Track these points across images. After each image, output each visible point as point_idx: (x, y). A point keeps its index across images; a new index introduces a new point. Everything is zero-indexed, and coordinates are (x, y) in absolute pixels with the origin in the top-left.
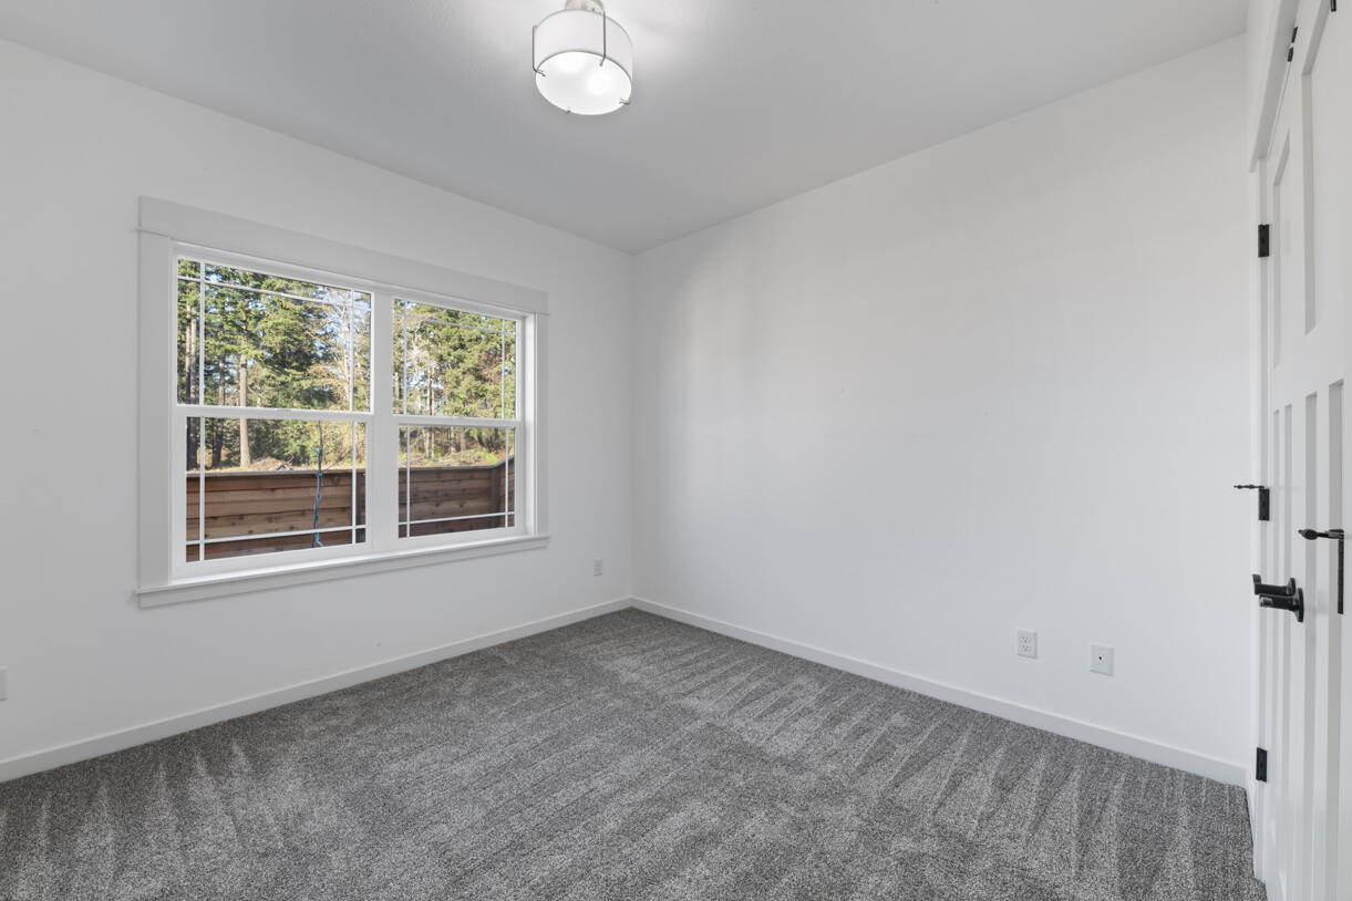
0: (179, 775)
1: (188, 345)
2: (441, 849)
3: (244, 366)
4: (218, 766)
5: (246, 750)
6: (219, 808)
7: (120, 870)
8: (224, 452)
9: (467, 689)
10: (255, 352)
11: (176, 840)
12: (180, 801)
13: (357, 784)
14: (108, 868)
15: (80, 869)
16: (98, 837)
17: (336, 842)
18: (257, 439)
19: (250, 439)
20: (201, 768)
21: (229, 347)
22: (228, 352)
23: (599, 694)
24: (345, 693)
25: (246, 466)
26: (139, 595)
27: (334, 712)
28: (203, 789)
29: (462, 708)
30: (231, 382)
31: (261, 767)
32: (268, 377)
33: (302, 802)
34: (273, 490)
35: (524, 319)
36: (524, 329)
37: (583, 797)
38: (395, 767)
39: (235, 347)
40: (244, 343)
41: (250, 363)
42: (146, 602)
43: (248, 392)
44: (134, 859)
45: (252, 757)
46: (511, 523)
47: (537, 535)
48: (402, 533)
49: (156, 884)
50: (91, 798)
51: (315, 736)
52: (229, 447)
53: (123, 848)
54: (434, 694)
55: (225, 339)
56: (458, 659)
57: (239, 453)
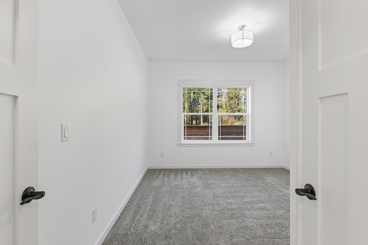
0: (182, 173)
1: (191, 96)
2: (214, 193)
3: (202, 100)
4: (186, 174)
5: (191, 173)
6: (186, 178)
7: (174, 181)
8: (198, 121)
9: (229, 174)
10: (204, 97)
11: (180, 180)
12: (181, 176)
13: (205, 181)
14: (173, 180)
15: (170, 179)
16: (172, 177)
17: (199, 186)
18: (204, 118)
19: (203, 118)
20: (184, 173)
21: (199, 96)
22: (199, 97)
23: (259, 182)
24: (207, 169)
25: (202, 124)
26: (178, 144)
27: (204, 171)
28: (184, 176)
29: (227, 176)
30: (200, 104)
31: (192, 175)
32: (206, 102)
33: (196, 181)
34: (202, 129)
35: (248, 87)
36: (248, 90)
37: (243, 195)
38: (211, 181)
39: (200, 96)
40: (202, 95)
41: (203, 99)
42: (179, 145)
43: (202, 107)
44: (175, 180)
45: (191, 174)
46: (245, 139)
47: (251, 143)
48: (219, 139)
49: (177, 184)
50: (172, 173)
51: (201, 174)
52: (199, 120)
53: (174, 179)
54: (223, 173)
55: (198, 94)
56: (230, 169)
57: (201, 121)
